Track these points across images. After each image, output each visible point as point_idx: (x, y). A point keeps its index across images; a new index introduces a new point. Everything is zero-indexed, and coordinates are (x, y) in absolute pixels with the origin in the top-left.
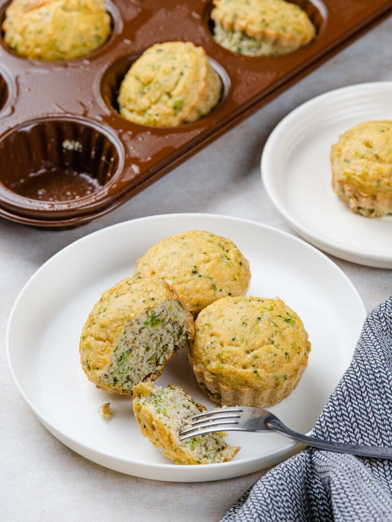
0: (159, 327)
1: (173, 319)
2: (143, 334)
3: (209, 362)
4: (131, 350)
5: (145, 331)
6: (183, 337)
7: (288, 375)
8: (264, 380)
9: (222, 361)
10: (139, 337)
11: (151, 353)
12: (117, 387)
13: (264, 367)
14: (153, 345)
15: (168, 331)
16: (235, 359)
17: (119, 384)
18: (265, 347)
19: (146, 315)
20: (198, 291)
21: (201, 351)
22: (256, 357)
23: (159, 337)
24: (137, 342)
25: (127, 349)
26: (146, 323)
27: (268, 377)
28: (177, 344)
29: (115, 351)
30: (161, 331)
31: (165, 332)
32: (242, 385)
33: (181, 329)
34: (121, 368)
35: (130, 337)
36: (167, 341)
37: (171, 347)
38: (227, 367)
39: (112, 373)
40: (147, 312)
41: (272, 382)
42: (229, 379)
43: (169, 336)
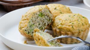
0: (43, 17)
1: (47, 14)
2: (38, 19)
3: (58, 26)
4: (34, 24)
5: (39, 18)
6: (51, 21)
7: (83, 30)
8: (75, 30)
9: (62, 25)
10: (37, 20)
11: (40, 26)
12: (29, 34)
13: (75, 26)
14: (41, 23)
15: (46, 19)
16: (66, 24)
17: (30, 33)
18: (76, 21)
19: (39, 12)
20: (56, 13)
21: (56, 23)
22: (73, 23)
23: (43, 21)
24: (36, 21)
25: (33, 23)
26: (39, 15)
27: (76, 29)
28: (49, 23)
29: (29, 23)
30: (44, 18)
31: (45, 19)
32: (68, 31)
33: (50, 18)
34: (31, 29)
35: (34, 19)
36: (45, 22)
37: (47, 24)
38: (64, 26)
39: (28, 30)
40: (39, 11)
41: (78, 31)
42: (64, 30)
43: (46, 20)
